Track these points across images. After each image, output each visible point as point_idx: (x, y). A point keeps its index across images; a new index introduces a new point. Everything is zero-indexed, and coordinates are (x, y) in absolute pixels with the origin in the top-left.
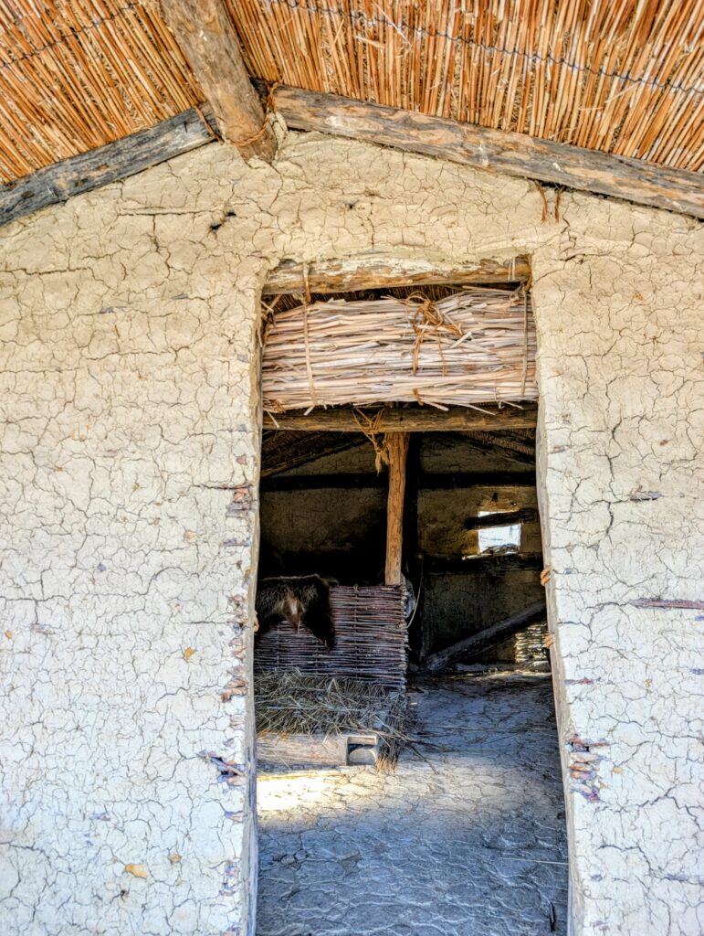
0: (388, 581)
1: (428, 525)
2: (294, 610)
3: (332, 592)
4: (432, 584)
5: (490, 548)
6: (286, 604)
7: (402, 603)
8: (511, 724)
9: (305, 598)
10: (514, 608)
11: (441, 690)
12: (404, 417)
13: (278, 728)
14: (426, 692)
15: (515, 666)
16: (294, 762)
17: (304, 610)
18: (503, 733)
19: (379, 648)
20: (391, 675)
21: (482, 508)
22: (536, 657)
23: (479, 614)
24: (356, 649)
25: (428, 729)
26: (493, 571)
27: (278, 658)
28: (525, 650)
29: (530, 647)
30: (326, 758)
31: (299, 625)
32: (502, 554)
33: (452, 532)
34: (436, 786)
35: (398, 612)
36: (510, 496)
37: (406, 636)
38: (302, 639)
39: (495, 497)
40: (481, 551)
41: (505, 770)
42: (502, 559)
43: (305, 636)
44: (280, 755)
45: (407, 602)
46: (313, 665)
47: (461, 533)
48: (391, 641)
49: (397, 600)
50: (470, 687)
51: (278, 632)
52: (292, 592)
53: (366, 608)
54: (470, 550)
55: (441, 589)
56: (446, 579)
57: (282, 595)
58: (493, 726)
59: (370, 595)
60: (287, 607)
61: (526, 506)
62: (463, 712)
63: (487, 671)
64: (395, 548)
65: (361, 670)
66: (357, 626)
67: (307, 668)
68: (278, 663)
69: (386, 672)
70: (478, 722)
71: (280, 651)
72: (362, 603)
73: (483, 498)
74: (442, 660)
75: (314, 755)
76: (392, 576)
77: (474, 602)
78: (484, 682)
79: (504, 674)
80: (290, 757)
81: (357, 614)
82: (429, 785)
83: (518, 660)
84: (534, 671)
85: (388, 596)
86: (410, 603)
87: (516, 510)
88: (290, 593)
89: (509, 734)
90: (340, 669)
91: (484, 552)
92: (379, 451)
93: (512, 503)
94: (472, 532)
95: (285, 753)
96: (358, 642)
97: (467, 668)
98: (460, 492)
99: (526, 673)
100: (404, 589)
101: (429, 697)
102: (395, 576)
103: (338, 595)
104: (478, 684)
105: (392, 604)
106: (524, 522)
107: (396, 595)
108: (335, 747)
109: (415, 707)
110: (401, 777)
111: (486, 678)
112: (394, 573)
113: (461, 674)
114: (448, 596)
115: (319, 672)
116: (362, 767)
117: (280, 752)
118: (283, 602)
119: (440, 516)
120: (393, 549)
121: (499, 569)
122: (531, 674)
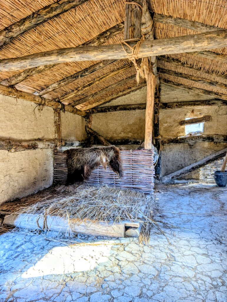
0: (146, 148)
1: (164, 124)
2: (104, 161)
3: (120, 153)
4: (165, 149)
5: (190, 133)
6: (101, 158)
7: (152, 157)
8: (203, 211)
9: (109, 155)
10: (199, 158)
11: (169, 192)
12: (153, 44)
13: (92, 217)
14: (163, 193)
15: (199, 181)
16: (98, 235)
17: (108, 160)
18: (201, 217)
19: (142, 176)
20: (147, 188)
21: (187, 116)
22: (208, 177)
23: (185, 160)
24: (132, 177)
25: (164, 214)
26: (191, 142)
27: (98, 180)
28: (204, 175)
29: (206, 173)
30: (114, 234)
31: (106, 167)
32: (195, 136)
33: (174, 127)
34: (170, 254)
35: (150, 161)
36: (199, 111)
37: (154, 172)
38: (108, 172)
39: (193, 111)
40: (186, 135)
41: (207, 243)
42: (195, 138)
43: (110, 171)
44: (92, 231)
45: (154, 157)
46: (114, 183)
47: (178, 127)
48: (147, 174)
49: (150, 156)
50: (181, 190)
51: (98, 170)
52: (103, 153)
53: (136, 159)
54: (181, 134)
55: (169, 151)
56: (171, 146)
57: (99, 154)
58: (194, 212)
59: (137, 154)
60: (101, 159)
61: (206, 115)
62: (180, 204)
63: (187, 183)
64: (149, 132)
65: (134, 186)
66: (132, 167)
67: (111, 185)
68: (98, 182)
69: (145, 187)
70: (188, 210)
71: (99, 177)
72: (134, 158)
73: (187, 112)
74: (168, 178)
75: (108, 232)
76: (148, 145)
77: (183, 156)
78: (187, 188)
79: (195, 185)
80: (96, 232)
81: (132, 162)
82: (166, 253)
83: (200, 178)
84: (207, 183)
85: (146, 154)
86: (155, 157)
87: (202, 116)
88: (102, 154)
89: (204, 218)
90: (125, 185)
91: (187, 135)
92: (138, 70)
93: (200, 114)
94: (182, 127)
95: (94, 230)
96: (132, 174)
97: (179, 181)
98: (178, 110)
99: (204, 184)
100: (153, 151)
101: (164, 195)
102: (149, 145)
103: (123, 154)
104: (184, 189)
105: (148, 158)
106: (206, 121)
107: (149, 154)
108: (118, 229)
109: (158, 201)
110: (151, 246)
111: (187, 186)
112: (148, 144)
113: (176, 184)
114: (171, 153)
115: (116, 186)
116: (131, 239)
117: (92, 230)
118: (100, 157)
119: (169, 120)
120: (148, 133)
121: (194, 142)
122: (206, 184)
